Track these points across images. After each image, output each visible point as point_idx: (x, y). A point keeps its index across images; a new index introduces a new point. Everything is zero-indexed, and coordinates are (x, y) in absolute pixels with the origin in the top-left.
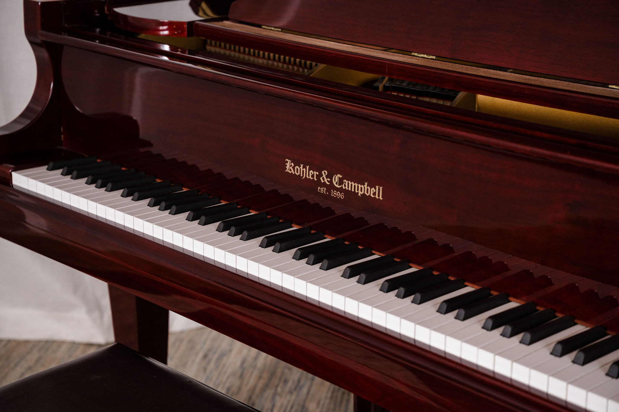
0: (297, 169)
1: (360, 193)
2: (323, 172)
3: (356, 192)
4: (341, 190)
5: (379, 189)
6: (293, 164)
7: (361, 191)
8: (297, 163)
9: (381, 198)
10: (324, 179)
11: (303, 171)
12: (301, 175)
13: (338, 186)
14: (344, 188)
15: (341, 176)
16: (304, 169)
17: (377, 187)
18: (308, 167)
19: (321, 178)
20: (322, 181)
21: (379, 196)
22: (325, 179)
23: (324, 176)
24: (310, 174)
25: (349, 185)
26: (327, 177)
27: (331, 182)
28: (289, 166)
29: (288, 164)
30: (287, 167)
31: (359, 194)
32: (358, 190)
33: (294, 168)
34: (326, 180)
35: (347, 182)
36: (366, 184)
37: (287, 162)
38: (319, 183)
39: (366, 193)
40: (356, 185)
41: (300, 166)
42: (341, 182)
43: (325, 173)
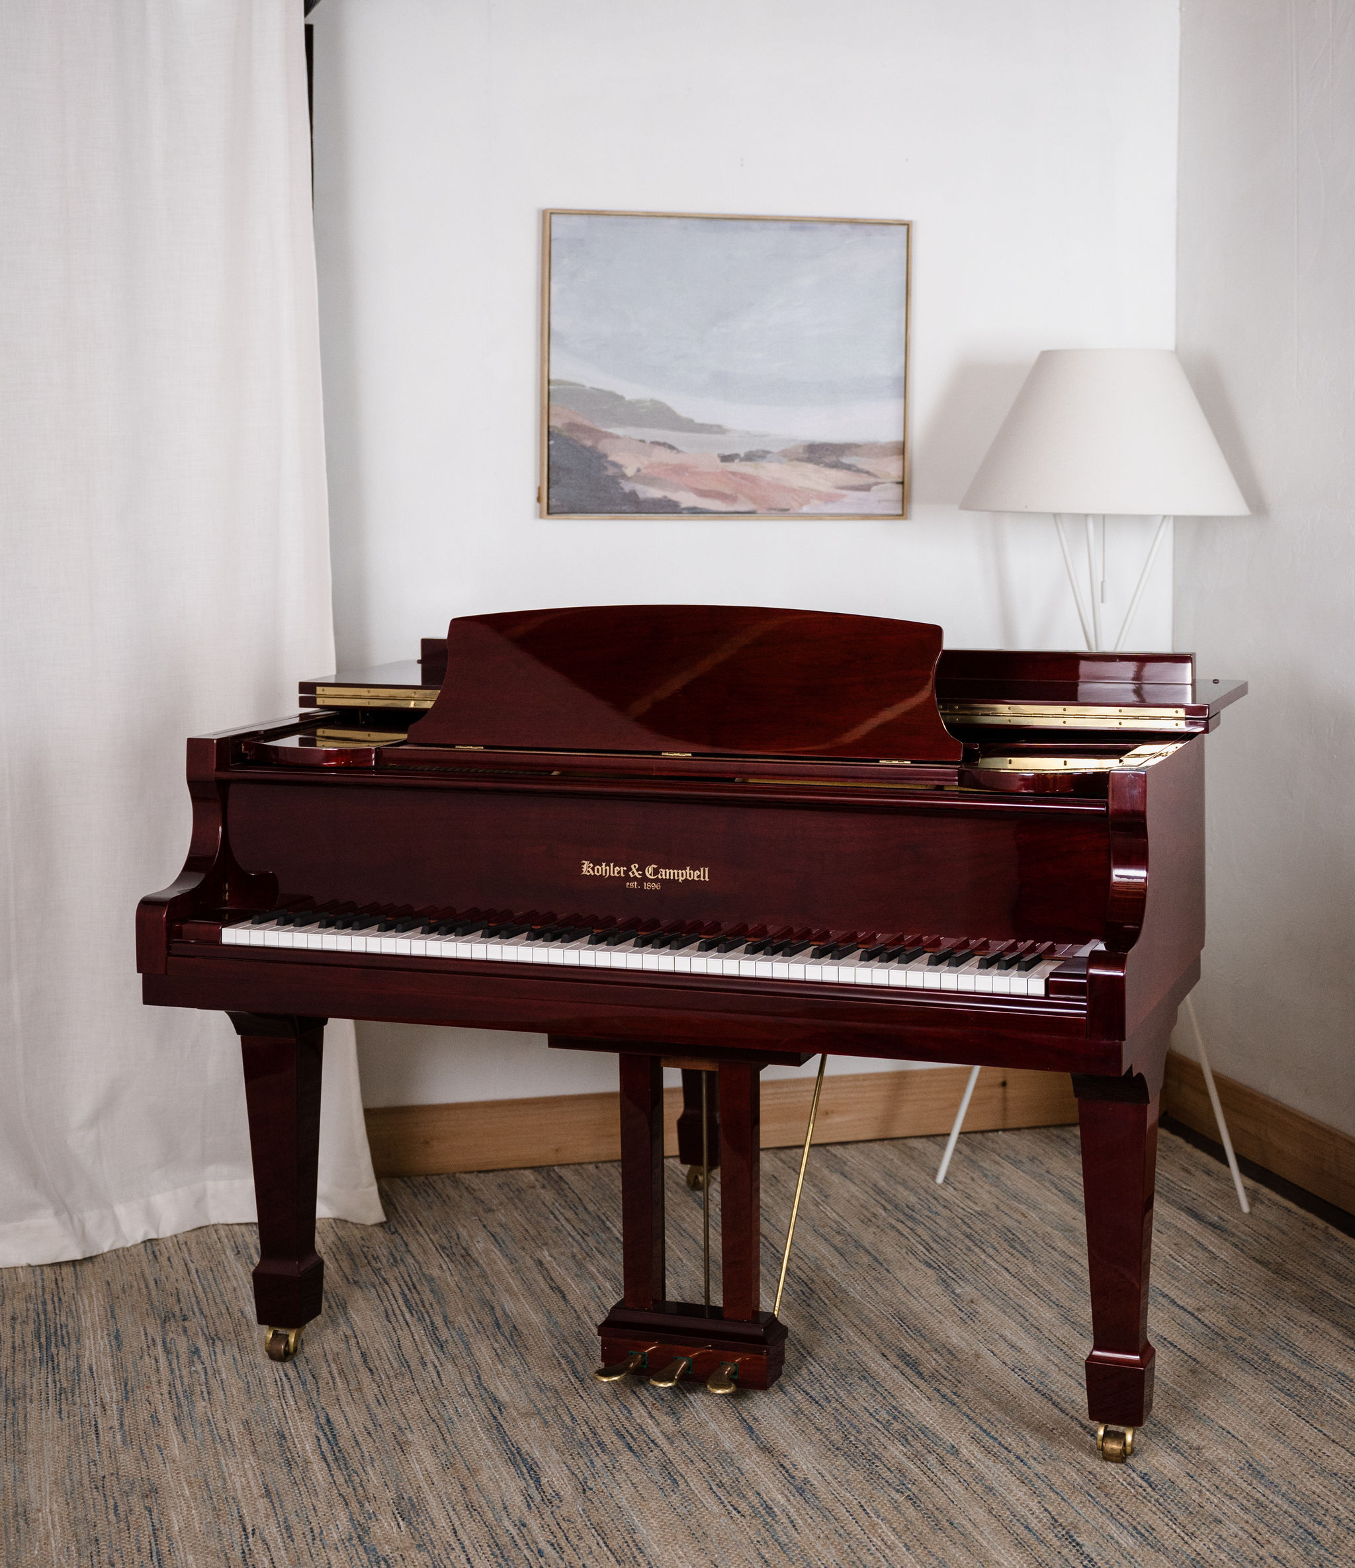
0: (598, 869)
1: (681, 879)
2: (632, 866)
3: (676, 878)
4: (656, 881)
5: (704, 870)
6: (591, 865)
7: (682, 876)
8: (597, 862)
9: (707, 879)
10: (633, 873)
11: (606, 870)
12: (604, 874)
13: (652, 877)
14: (660, 877)
15: (656, 866)
16: (608, 868)
17: (702, 869)
18: (612, 865)
19: (630, 873)
20: (632, 876)
21: (705, 877)
22: (635, 872)
23: (634, 870)
24: (615, 871)
25: (665, 874)
26: (637, 870)
27: (644, 874)
28: (587, 868)
29: (585, 867)
30: (584, 870)
31: (680, 881)
32: (678, 876)
33: (593, 869)
34: (636, 874)
35: (664, 871)
36: (688, 868)
37: (584, 864)
38: (628, 878)
39: (688, 877)
40: (676, 871)
41: (601, 865)
42: (656, 872)
43: (634, 867)
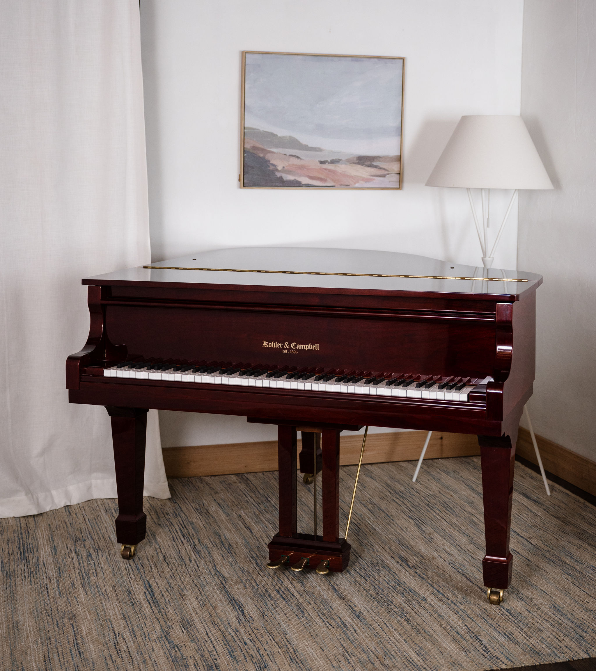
0: (270, 344)
1: (307, 349)
2: (285, 343)
3: (305, 349)
4: (296, 350)
5: (317, 345)
6: (267, 343)
7: (307, 348)
8: (269, 341)
9: (318, 349)
10: (286, 346)
11: (274, 345)
12: (273, 347)
13: (294, 348)
14: (297, 348)
15: (296, 343)
16: (274, 344)
17: (316, 345)
18: (276, 342)
19: (284, 346)
20: (285, 347)
21: (317, 348)
23: (286, 345)
24: (278, 345)
25: (300, 347)
26: (288, 345)
27: (290, 347)
28: (265, 344)
29: (264, 343)
30: (264, 345)
31: (306, 350)
32: (305, 348)
33: (268, 344)
34: (287, 347)
35: (299, 345)
36: (310, 344)
37: (264, 342)
38: (283, 348)
39: (310, 348)
40: (304, 346)
41: (271, 343)
42: (296, 346)
